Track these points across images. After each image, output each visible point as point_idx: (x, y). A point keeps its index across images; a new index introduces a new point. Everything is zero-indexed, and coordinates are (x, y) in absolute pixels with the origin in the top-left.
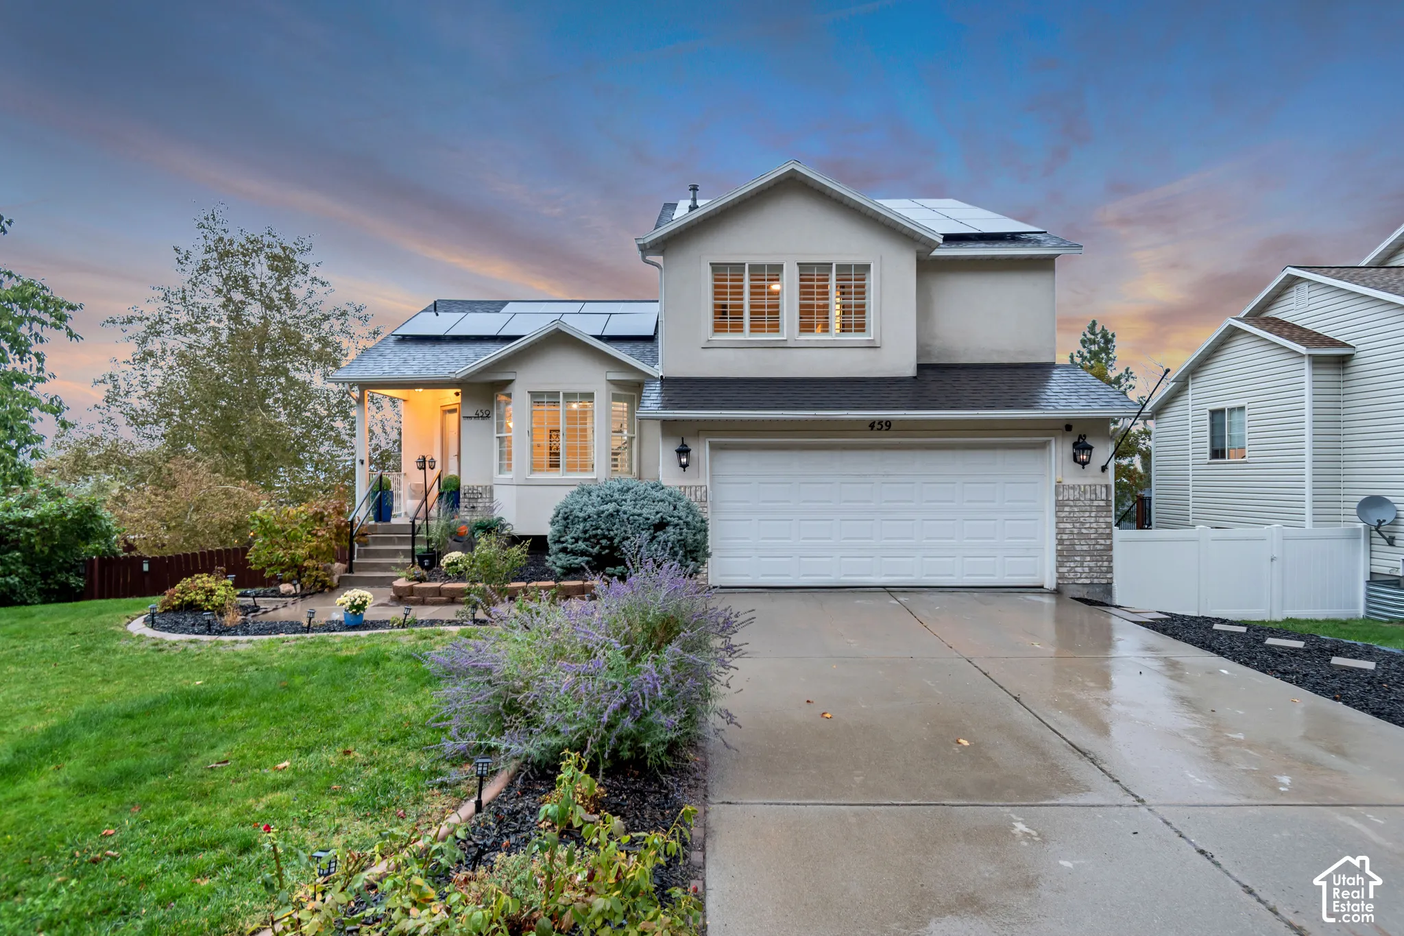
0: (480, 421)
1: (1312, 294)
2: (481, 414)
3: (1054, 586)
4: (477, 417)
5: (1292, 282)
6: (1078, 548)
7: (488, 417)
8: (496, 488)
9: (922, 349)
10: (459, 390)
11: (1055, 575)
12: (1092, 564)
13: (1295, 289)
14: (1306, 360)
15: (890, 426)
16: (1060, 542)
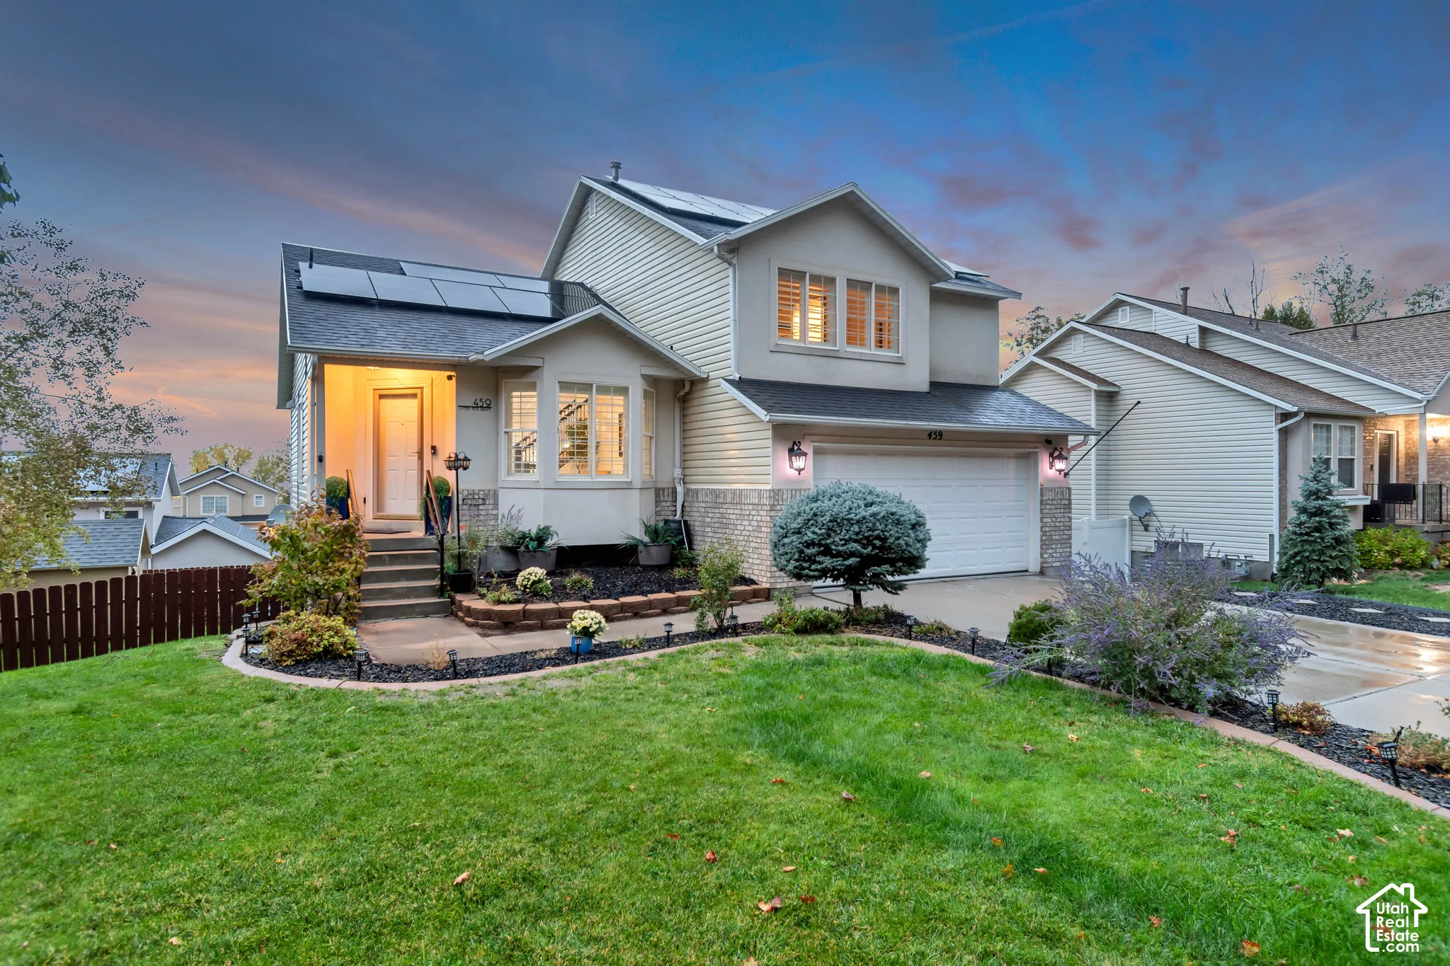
0: (479, 411)
1: (1086, 344)
2: (480, 404)
3: (1038, 570)
4: (476, 407)
5: (1073, 331)
6: (1054, 538)
7: (489, 407)
8: (502, 493)
9: (932, 371)
10: (453, 374)
11: (1039, 560)
12: (1061, 550)
13: (1073, 338)
14: (1093, 393)
15: (941, 436)
16: (1044, 533)
